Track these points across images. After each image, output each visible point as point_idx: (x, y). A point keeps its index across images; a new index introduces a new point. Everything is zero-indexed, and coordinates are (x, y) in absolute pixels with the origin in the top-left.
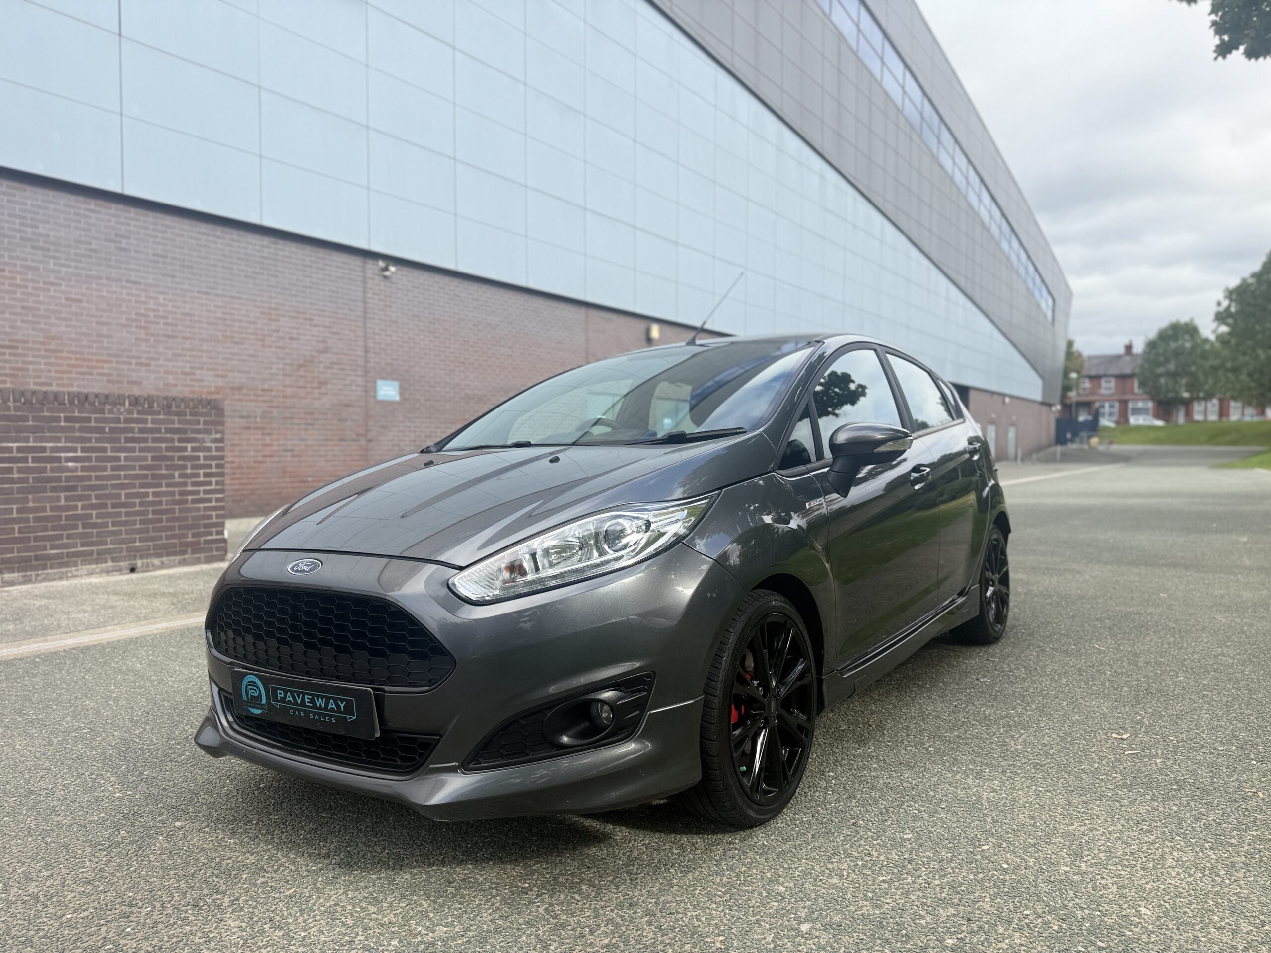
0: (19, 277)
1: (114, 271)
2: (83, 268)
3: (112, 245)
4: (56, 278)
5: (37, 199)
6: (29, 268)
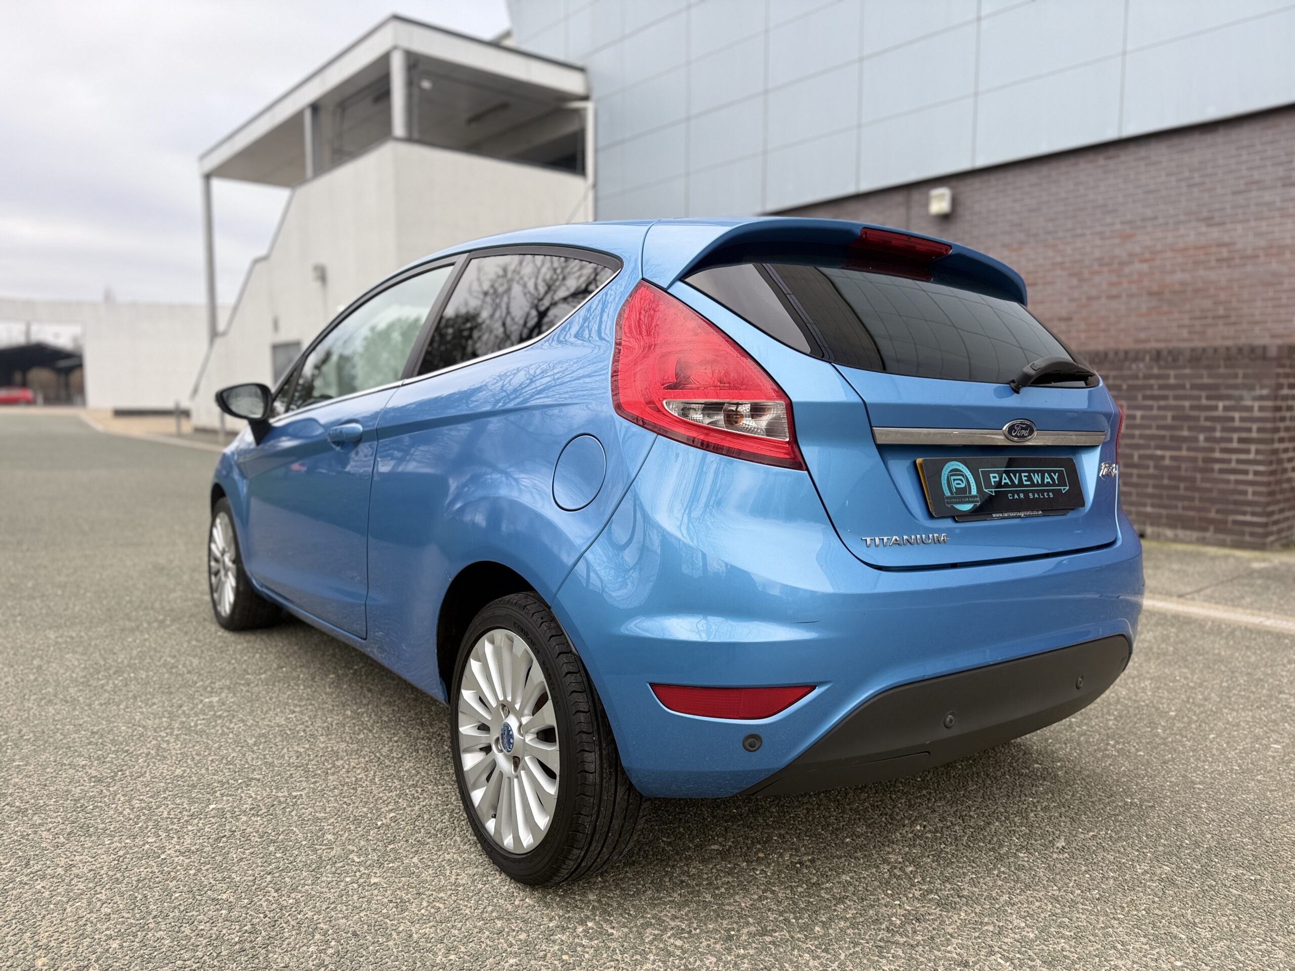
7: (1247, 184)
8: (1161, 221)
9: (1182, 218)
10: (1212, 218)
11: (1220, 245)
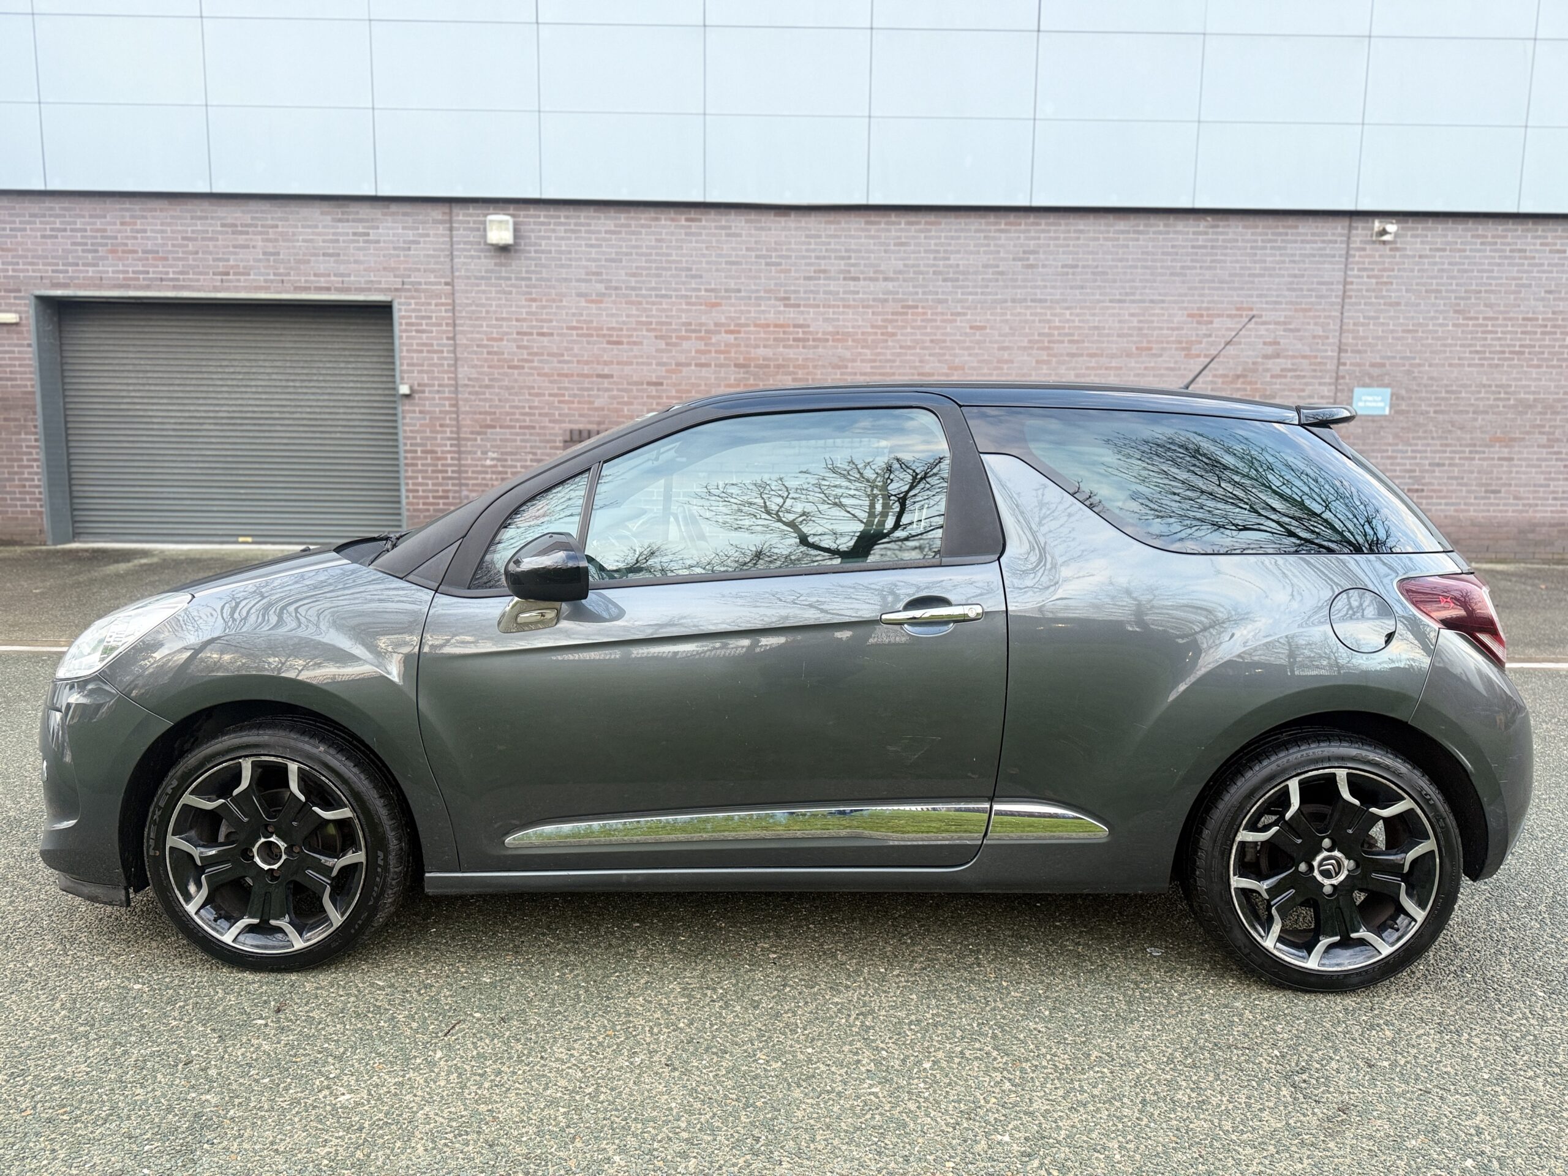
0: (929, 312)
1: (1019, 291)
2: (990, 294)
3: (1020, 263)
4: (963, 308)
5: (950, 231)
6: (940, 301)
7: (815, 272)
8: (743, 294)
9: (762, 294)
10: (788, 299)
11: (795, 326)
